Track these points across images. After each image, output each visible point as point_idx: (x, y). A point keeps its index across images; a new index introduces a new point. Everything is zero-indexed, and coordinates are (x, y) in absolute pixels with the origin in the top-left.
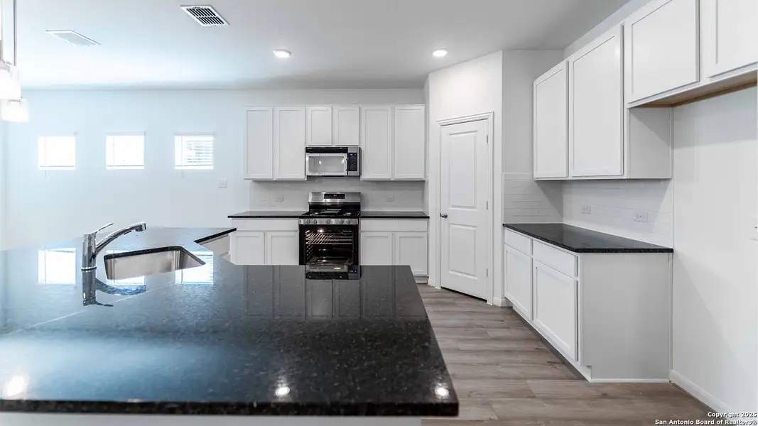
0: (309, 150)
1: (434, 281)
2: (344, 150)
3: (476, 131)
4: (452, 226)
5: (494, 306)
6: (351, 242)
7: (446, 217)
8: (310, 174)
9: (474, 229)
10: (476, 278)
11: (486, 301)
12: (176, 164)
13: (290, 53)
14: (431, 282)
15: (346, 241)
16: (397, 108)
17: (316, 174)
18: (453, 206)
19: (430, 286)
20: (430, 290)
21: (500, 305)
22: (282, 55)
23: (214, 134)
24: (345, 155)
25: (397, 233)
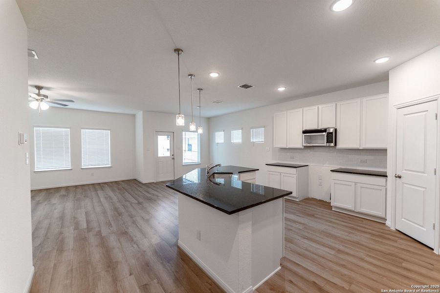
0: (304, 132)
3: (427, 111)
4: (405, 185)
7: (400, 177)
9: (423, 189)
18: (406, 170)
19: (387, 226)
20: (387, 229)
25: (358, 184)
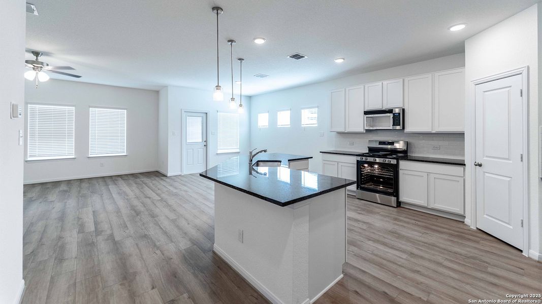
1: (470, 221)
2: (390, 111)
5: (529, 258)
6: (392, 176)
8: (367, 128)
10: (511, 227)
11: (522, 251)
12: (302, 124)
13: (344, 59)
14: (467, 221)
15: (388, 174)
16: (437, 74)
17: (371, 128)
21: (537, 259)
22: (340, 61)
23: (318, 107)
24: (391, 115)
